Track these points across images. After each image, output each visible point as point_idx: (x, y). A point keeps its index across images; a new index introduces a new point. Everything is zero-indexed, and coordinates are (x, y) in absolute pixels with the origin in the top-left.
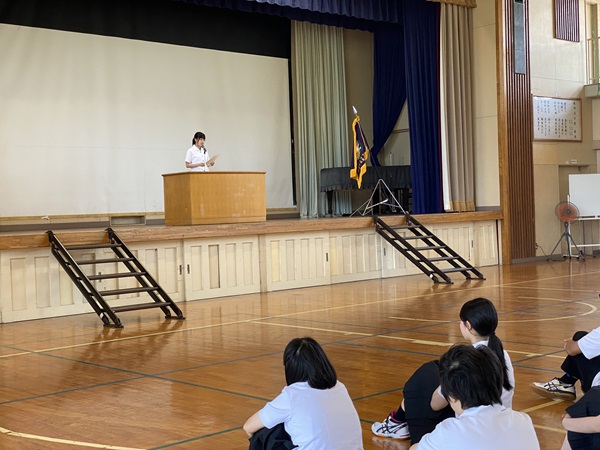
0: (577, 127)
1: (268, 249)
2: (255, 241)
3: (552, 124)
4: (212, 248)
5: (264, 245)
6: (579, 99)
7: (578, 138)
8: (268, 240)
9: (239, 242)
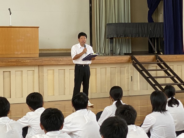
1: (45, 74)
2: (36, 69)
4: (6, 73)
5: (43, 72)
8: (45, 69)
9: (25, 70)
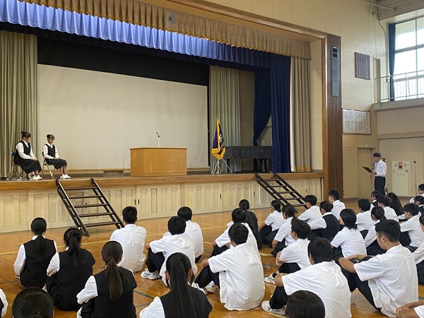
0: (368, 127)
1: (186, 191)
3: (354, 125)
4: (153, 190)
6: (370, 111)
7: (369, 133)
8: (186, 186)
9: (169, 187)
